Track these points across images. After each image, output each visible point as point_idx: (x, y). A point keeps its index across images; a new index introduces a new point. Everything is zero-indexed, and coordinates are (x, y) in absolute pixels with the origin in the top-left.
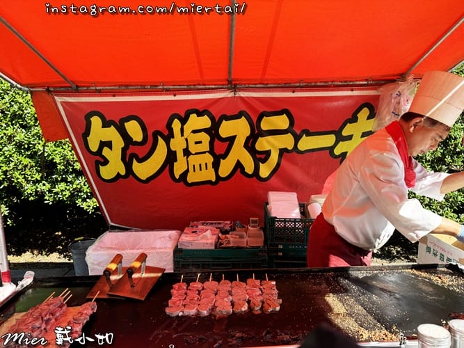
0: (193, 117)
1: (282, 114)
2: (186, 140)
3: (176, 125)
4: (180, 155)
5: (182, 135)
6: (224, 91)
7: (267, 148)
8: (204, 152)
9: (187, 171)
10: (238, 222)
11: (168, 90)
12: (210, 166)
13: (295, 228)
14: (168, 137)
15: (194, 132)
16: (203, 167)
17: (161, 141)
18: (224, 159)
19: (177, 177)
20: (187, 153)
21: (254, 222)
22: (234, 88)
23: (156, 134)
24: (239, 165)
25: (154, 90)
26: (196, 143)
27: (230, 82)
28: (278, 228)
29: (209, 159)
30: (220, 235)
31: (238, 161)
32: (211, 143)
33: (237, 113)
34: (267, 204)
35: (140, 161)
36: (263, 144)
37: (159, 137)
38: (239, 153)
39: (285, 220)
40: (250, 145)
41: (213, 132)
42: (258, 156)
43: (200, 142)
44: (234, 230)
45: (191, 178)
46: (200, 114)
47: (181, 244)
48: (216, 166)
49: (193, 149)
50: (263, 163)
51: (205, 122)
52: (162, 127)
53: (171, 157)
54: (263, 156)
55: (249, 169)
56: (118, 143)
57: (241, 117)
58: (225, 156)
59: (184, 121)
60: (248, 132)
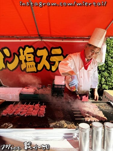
0: (27, 48)
1: (59, 48)
2: (25, 56)
3: (21, 51)
4: (23, 62)
5: (24, 55)
6: (38, 39)
7: (55, 61)
8: (32, 61)
9: (26, 68)
10: (44, 86)
11: (18, 38)
12: (34, 66)
13: (61, 88)
14: (19, 55)
15: (28, 53)
16: (32, 66)
17: (16, 56)
18: (39, 64)
19: (23, 70)
20: (26, 61)
21: (49, 86)
22: (41, 38)
23: (14, 54)
24: (44, 66)
25: (13, 38)
26: (29, 58)
27: (39, 35)
28: (56, 88)
29: (34, 64)
30: (37, 90)
32: (34, 58)
33: (43, 47)
34: (54, 80)
35: (10, 63)
36: (53, 59)
37: (15, 55)
38: (44, 62)
39: (58, 85)
40: (48, 59)
41: (34, 54)
42: (51, 63)
43: (30, 57)
44: (43, 88)
45: (28, 70)
46: (30, 47)
47: (22, 92)
48: (36, 66)
49: (28, 60)
50: (53, 66)
51: (31, 50)
52: (16, 51)
53: (20, 62)
54: (53, 63)
55: (48, 68)
57: (44, 49)
58: (39, 63)
59: (24, 49)
60: (47, 55)
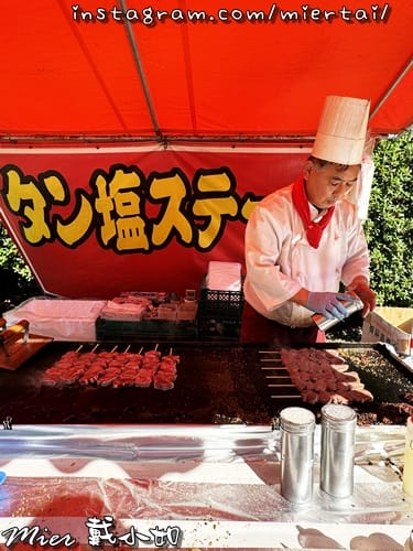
0: (119, 173)
1: (221, 173)
2: (113, 200)
3: (101, 182)
4: (107, 217)
5: (108, 195)
6: (154, 144)
7: (208, 214)
8: (134, 216)
9: (116, 236)
10: (173, 294)
11: (90, 142)
12: (142, 231)
13: (229, 302)
14: (93, 198)
15: (121, 191)
16: (134, 232)
17: (85, 201)
18: (157, 224)
19: (106, 243)
20: (114, 215)
21: (190, 294)
22: (165, 142)
23: (79, 192)
24: (174, 232)
25: (75, 143)
26: (125, 204)
27: (159, 133)
28: (210, 301)
29: (140, 224)
30: (151, 307)
31: (174, 227)
32: (142, 205)
33: (169, 170)
34: (206, 274)
35: (65, 223)
36: (201, 207)
37: (83, 197)
38: (174, 218)
39: (219, 293)
40: (186, 208)
41: (143, 191)
42: (196, 222)
43: (129, 204)
44: (169, 302)
45: (122, 245)
46: (127, 170)
47: (104, 314)
48: (149, 232)
49: (121, 211)
50: (203, 230)
51: (133, 180)
52: (85, 185)
53: (98, 220)
54: (202, 222)
55: (187, 236)
56: (40, 202)
57: (174, 176)
58: (158, 221)
59: (109, 178)
60: (183, 194)
